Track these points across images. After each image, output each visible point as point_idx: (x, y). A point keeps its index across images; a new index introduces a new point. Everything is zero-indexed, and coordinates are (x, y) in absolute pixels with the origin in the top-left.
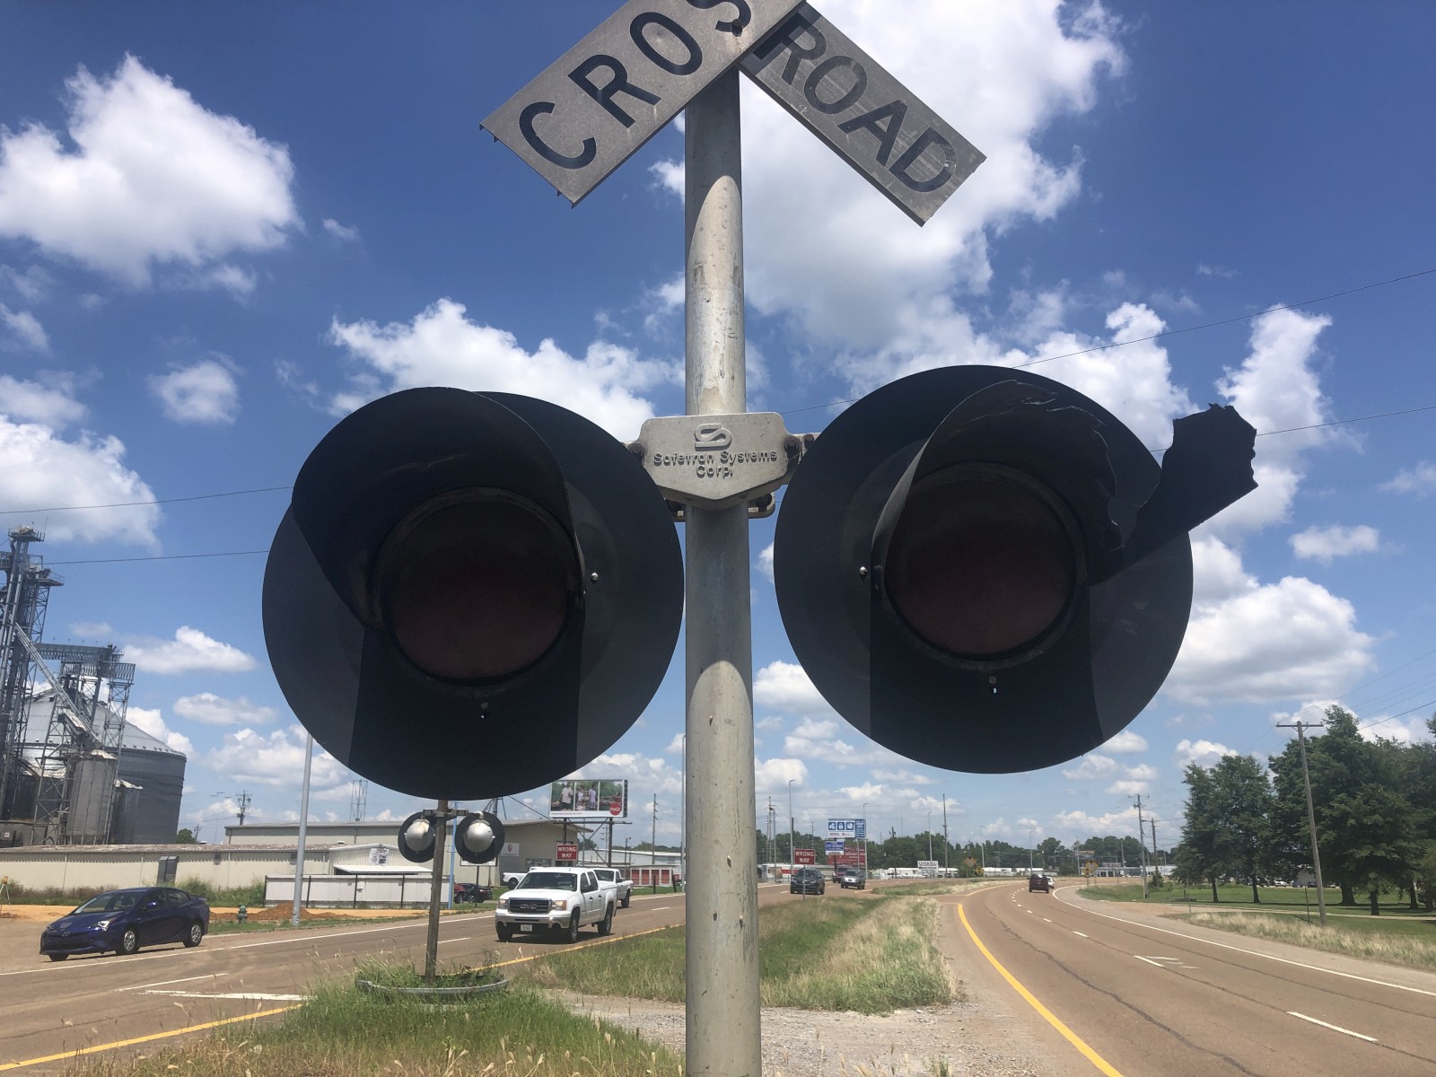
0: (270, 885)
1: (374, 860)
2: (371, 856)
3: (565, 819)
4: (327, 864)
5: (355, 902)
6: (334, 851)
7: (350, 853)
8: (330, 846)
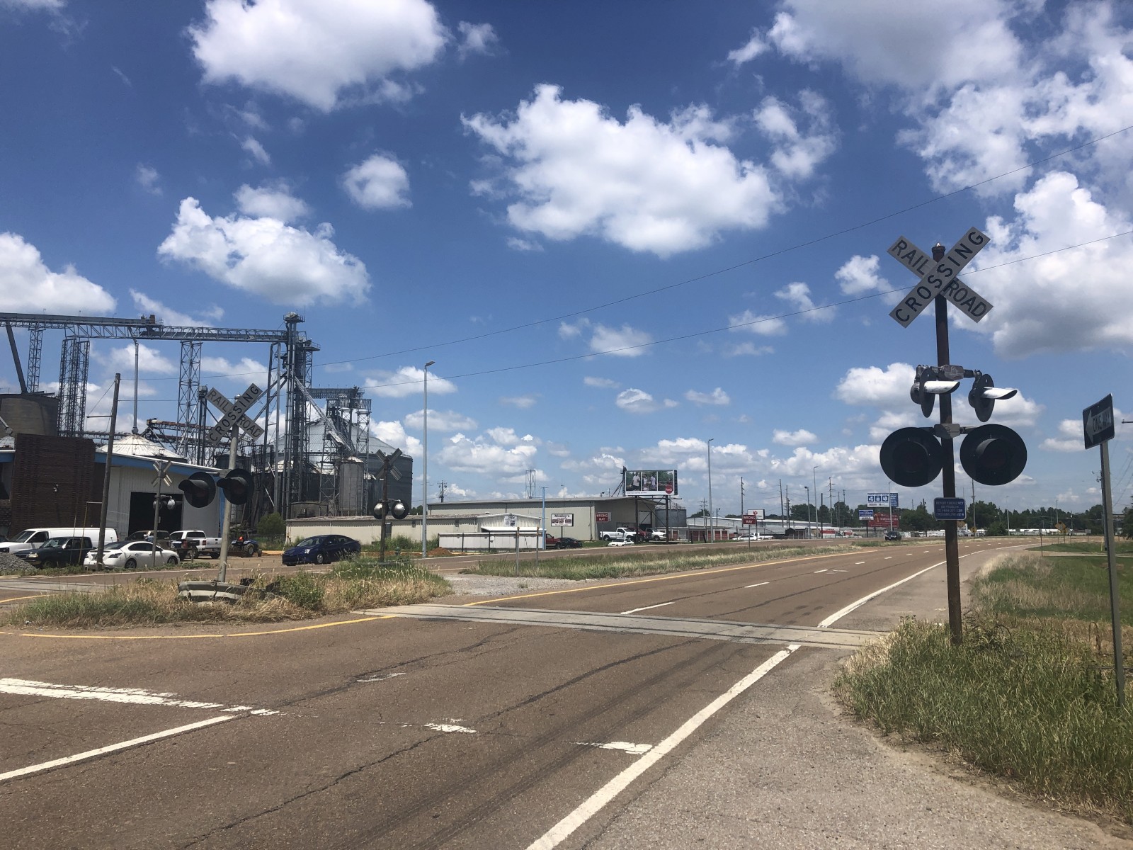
0: (441, 539)
1: (507, 523)
2: (505, 521)
3: (636, 496)
4: (477, 526)
5: (489, 549)
6: (481, 518)
7: (491, 520)
8: (478, 515)
